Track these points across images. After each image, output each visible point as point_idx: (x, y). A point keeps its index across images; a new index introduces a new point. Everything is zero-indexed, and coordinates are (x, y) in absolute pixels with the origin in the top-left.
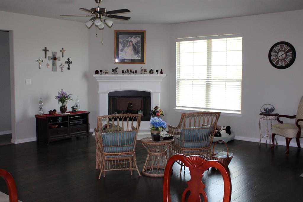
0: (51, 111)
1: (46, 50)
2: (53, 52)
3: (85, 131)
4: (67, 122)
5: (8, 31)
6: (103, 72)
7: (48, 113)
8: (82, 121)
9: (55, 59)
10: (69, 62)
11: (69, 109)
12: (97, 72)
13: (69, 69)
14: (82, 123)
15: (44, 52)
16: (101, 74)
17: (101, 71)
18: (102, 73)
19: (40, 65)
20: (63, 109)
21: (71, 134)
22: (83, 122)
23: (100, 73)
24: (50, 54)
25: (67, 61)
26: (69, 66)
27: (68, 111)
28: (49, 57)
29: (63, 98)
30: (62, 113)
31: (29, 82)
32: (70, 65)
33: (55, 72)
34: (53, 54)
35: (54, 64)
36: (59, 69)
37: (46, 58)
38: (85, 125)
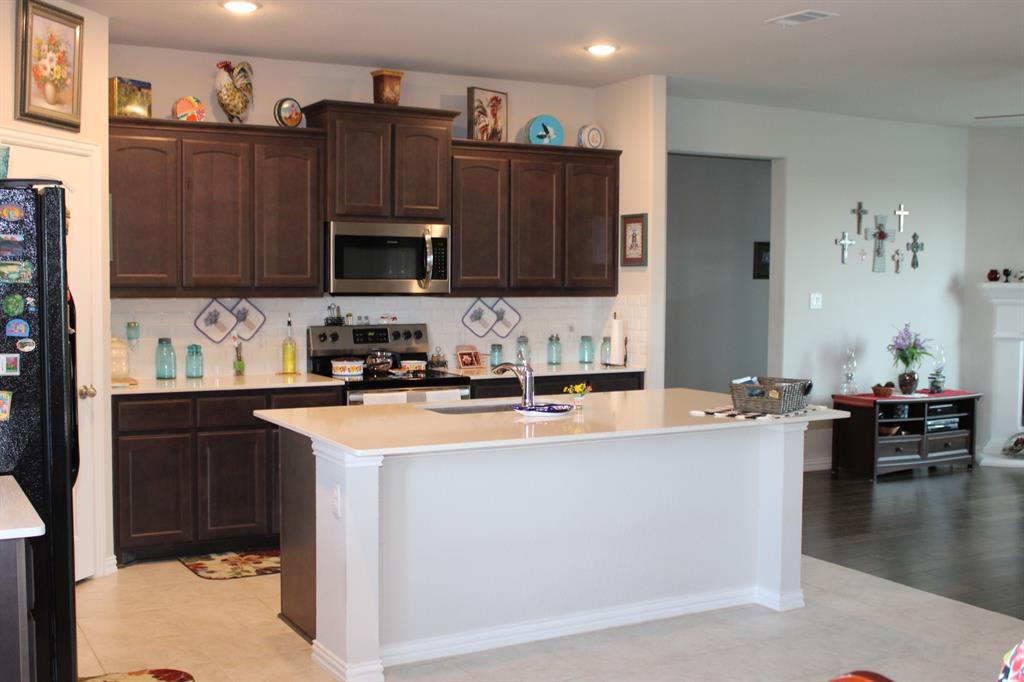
0: (879, 385)
1: (860, 212)
2: (876, 218)
3: (965, 451)
4: (922, 419)
5: (767, 162)
6: (1013, 274)
7: (872, 392)
8: (957, 420)
9: (881, 236)
10: (915, 246)
11: (923, 383)
12: (993, 276)
13: (915, 264)
14: (956, 425)
15: (855, 216)
16: (1007, 281)
17: (1007, 273)
18: (1010, 278)
19: (846, 254)
20: (907, 382)
21: (930, 455)
22: (959, 423)
23: (1004, 278)
24: (869, 223)
25: (911, 241)
26: (915, 257)
27: (920, 387)
28: (866, 230)
29: (906, 352)
30: (904, 393)
31: (816, 301)
32: (917, 254)
33: (881, 274)
34: (876, 223)
35: (878, 252)
36: (891, 265)
37: (859, 232)
38: (965, 433)
